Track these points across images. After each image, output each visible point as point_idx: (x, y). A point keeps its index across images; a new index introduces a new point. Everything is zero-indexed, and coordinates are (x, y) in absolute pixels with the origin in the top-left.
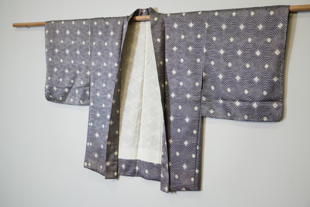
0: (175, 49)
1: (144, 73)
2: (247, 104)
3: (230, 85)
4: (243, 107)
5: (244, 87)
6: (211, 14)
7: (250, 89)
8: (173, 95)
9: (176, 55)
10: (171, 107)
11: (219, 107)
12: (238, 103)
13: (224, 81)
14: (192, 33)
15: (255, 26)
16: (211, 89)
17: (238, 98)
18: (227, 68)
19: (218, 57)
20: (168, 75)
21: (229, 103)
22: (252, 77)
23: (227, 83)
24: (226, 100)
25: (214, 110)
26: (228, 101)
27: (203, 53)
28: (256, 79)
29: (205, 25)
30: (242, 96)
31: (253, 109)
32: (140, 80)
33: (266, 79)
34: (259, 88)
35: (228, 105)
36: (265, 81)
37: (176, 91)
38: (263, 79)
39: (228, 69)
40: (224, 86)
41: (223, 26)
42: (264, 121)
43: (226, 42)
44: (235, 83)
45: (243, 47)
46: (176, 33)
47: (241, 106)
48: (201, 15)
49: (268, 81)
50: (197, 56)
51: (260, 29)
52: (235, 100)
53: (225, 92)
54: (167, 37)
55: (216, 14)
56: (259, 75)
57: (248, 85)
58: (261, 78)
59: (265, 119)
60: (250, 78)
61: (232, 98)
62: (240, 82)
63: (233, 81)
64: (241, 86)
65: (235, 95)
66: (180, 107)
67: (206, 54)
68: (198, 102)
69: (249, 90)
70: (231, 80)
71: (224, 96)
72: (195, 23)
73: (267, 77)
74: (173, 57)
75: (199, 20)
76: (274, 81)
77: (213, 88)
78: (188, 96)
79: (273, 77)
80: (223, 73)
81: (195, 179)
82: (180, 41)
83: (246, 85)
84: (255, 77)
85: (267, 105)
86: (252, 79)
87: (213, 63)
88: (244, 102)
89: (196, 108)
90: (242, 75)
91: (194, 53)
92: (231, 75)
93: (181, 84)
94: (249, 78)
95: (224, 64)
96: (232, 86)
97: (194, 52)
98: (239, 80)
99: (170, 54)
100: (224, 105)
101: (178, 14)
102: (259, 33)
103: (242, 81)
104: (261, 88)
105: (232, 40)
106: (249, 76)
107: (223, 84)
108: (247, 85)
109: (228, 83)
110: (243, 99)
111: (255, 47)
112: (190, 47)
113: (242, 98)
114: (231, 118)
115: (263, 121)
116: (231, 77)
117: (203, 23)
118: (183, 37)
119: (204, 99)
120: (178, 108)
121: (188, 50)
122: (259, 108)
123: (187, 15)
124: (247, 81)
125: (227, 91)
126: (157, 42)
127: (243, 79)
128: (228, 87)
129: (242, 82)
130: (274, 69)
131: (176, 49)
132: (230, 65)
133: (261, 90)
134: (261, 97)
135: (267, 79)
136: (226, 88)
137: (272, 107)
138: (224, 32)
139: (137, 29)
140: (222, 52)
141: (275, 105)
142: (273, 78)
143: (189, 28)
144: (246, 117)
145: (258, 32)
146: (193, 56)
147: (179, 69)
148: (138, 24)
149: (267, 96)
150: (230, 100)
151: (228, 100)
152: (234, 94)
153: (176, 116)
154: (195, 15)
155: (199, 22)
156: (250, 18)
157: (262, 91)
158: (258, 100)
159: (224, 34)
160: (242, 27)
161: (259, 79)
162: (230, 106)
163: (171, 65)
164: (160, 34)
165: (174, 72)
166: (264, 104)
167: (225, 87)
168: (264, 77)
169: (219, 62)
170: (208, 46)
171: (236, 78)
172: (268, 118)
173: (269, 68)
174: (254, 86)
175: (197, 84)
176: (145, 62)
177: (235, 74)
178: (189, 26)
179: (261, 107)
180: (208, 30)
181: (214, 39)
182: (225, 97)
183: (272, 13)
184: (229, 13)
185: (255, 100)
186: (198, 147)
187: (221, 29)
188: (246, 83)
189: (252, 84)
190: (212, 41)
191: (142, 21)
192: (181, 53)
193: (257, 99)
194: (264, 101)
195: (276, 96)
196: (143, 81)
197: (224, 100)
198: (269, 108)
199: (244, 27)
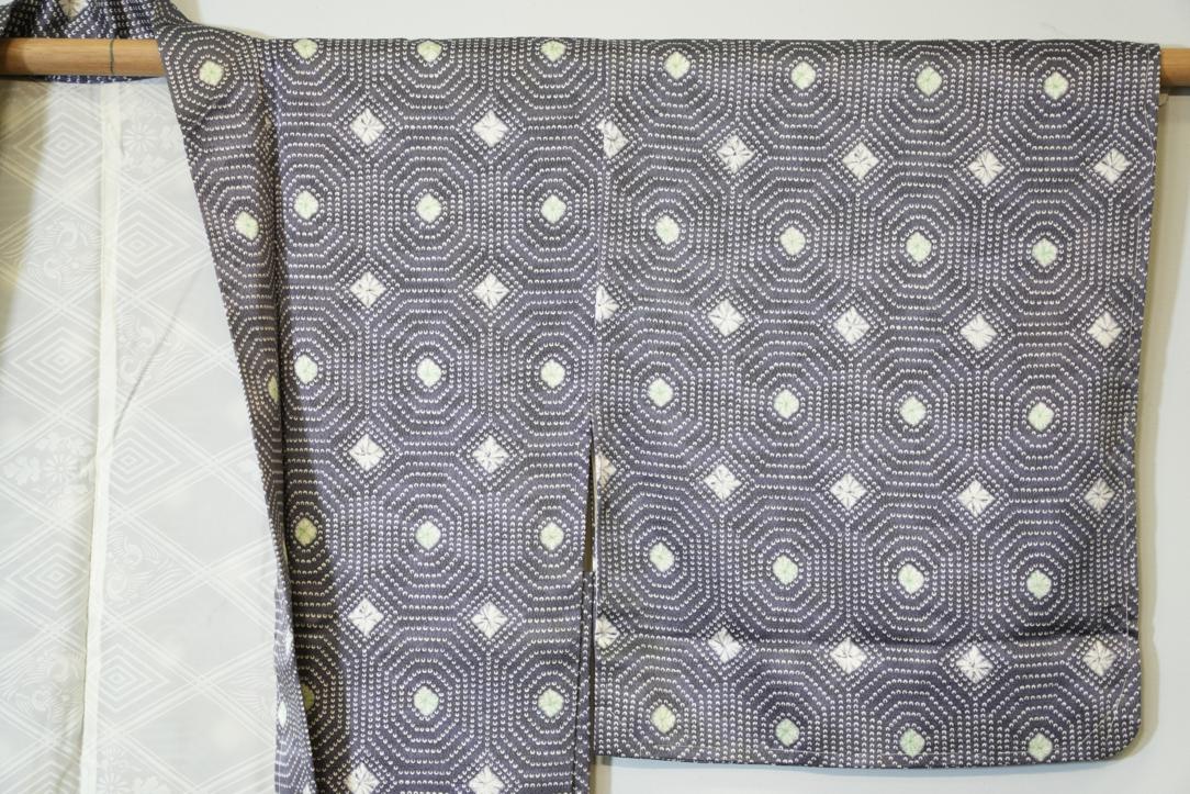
0: (368, 289)
1: (92, 456)
2: (919, 657)
3: (795, 537)
4: (889, 677)
5: (892, 550)
6: (639, 63)
7: (937, 562)
8: (364, 617)
9: (382, 331)
10: (353, 703)
11: (710, 685)
12: (849, 657)
13: (753, 512)
14: (493, 186)
15: (949, 160)
16: (647, 566)
17: (854, 620)
18: (770, 423)
19: (702, 349)
20: (325, 480)
21: (787, 656)
22: (943, 487)
23: (770, 526)
24: (765, 635)
25: (675, 706)
26: (784, 646)
27: (591, 322)
28: (975, 498)
29: (598, 135)
30: (881, 607)
31: (960, 691)
32: (65, 512)
33: (1045, 495)
34: (997, 550)
35: (782, 667)
36: (1034, 506)
37: (392, 589)
38: (1019, 495)
39: (772, 435)
40: (750, 545)
41: (725, 150)
42: (1034, 761)
43: (751, 254)
44: (829, 527)
45: (875, 292)
46: (375, 181)
47: (872, 675)
48: (565, 63)
49: (1053, 506)
50: (540, 343)
51: (986, 181)
52: (829, 638)
53: (759, 586)
54: (305, 205)
55: (678, 66)
56: (990, 472)
57: (925, 534)
58: (1010, 491)
59: (1040, 746)
60: (933, 491)
61: (811, 619)
62: (864, 518)
63: (814, 512)
64: (870, 542)
65: (827, 605)
66: (426, 702)
67: (615, 330)
68: (565, 657)
69: (930, 569)
70: (796, 504)
71: (752, 609)
72: (523, 119)
73: (1050, 485)
74: (355, 347)
75: (551, 102)
76: (1088, 509)
77: (662, 558)
78: (489, 620)
79: (1086, 481)
80: (741, 461)
82: (411, 236)
83: (905, 533)
84: (963, 485)
85: (1048, 659)
86: (944, 497)
87: (660, 392)
88: (896, 644)
89: (551, 703)
90: (872, 474)
91: (518, 321)
92: (796, 472)
93: (429, 535)
94: (922, 491)
95: (750, 396)
96: (804, 545)
97: (522, 316)
98: (853, 502)
99: (334, 325)
100: (748, 675)
101: (381, 45)
102: (978, 203)
103: (875, 507)
104: (1009, 554)
105: (793, 241)
106: (923, 480)
107: (744, 535)
108: (912, 533)
109: (780, 524)
110: (887, 627)
111: (961, 295)
112: (491, 279)
113: (878, 617)
114: (807, 757)
115: (1026, 761)
116: (797, 483)
117: (578, 121)
118: (429, 209)
119: (606, 634)
120: (408, 706)
121: (477, 302)
122: (1001, 679)
123: (459, 62)
124: (915, 512)
125: (770, 578)
126: (239, 240)
127: (886, 500)
128: (776, 548)
129: (879, 519)
130: (1086, 430)
131: (380, 289)
132: (786, 404)
133: (1012, 566)
134: (1017, 607)
135: (1052, 495)
136: (767, 557)
137: (1084, 668)
138: (739, 190)
139: (26, 131)
140: (727, 319)
141: (1098, 657)
142: (1088, 487)
143: (474, 150)
144: (912, 743)
145: (973, 200)
146: (512, 341)
147: (402, 433)
148: (35, 96)
149: (1052, 601)
150: (794, 637)
151: (783, 636)
152: (819, 597)
153: (397, 762)
154: (513, 62)
155: (545, 113)
156: (909, 106)
157: (1020, 573)
158: (992, 627)
159: (734, 199)
160: (861, 161)
161: (991, 498)
162: (801, 678)
163: (342, 405)
164: (249, 187)
165: (367, 454)
166: (1034, 650)
167: (759, 551)
168: (1025, 484)
169: (707, 389)
170: (623, 278)
171: (834, 490)
172: (1056, 737)
173: (1056, 427)
174: (961, 541)
175: (552, 535)
176: (96, 376)
177: (829, 467)
178: (474, 137)
179: (1012, 673)
180: (624, 175)
181: (668, 230)
182: (761, 618)
183: (1056, 85)
184: (767, 64)
185: (969, 628)
187: (716, 169)
188: (904, 522)
189: (946, 525)
190: (653, 243)
191: (64, 79)
192: (415, 323)
193: (988, 623)
194: (1032, 633)
195: (1106, 598)
196: (87, 521)
197: (752, 637)
198: (1063, 679)
199: (874, 161)
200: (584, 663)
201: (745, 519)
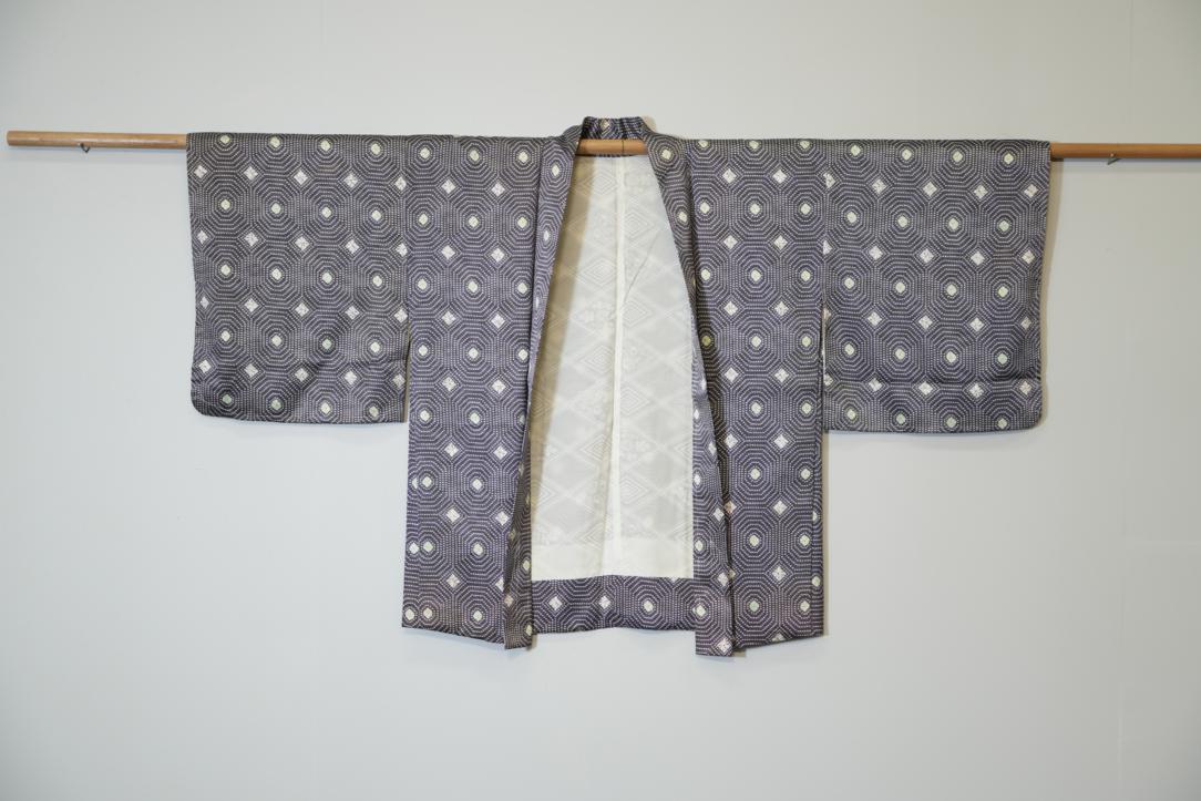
0: (730, 242)
1: (614, 311)
2: (954, 388)
3: (904, 341)
4: (942, 396)
5: (944, 346)
6: (840, 149)
7: (962, 350)
8: (731, 375)
9: (736, 259)
10: (726, 409)
11: (870, 400)
12: (926, 389)
13: (887, 331)
14: (782, 200)
15: (966, 189)
16: (844, 354)
17: (928, 374)
18: (894, 295)
19: (866, 265)
20: (714, 320)
21: (901, 389)
22: (964, 320)
23: (894, 336)
24: (892, 380)
25: (855, 409)
26: (900, 385)
27: (821, 255)
28: (977, 325)
29: (824, 179)
30: (939, 368)
31: (971, 402)
32: (604, 335)
33: (1005, 323)
34: (986, 346)
35: (899, 393)
36: (1000, 328)
37: (742, 362)
38: (994, 323)
39: (895, 300)
40: (886, 344)
41: (875, 185)
42: (1000, 430)
43: (886, 227)
44: (918, 336)
45: (936, 242)
46: (732, 199)
47: (935, 396)
48: (810, 149)
49: (1008, 328)
50: (801, 264)
51: (980, 197)
52: (918, 381)
53: (889, 361)
54: (705, 208)
55: (856, 151)
56: (983, 314)
57: (956, 339)
58: (991, 322)
59: (1003, 423)
60: (960, 322)
61: (911, 374)
62: (932, 333)
63: (912, 331)
64: (934, 343)
65: (917, 368)
66: (756, 409)
67: (831, 258)
68: (812, 390)
69: (959, 353)
70: (905, 328)
71: (887, 370)
72: (793, 173)
73: (1007, 319)
74: (726, 265)
75: (804, 166)
76: (1022, 328)
77: (850, 350)
78: (782, 375)
79: (1021, 318)
80: (882, 310)
81: (811, 604)
82: (748, 220)
83: (948, 339)
84: (972, 319)
85: (1006, 389)
86: (964, 324)
87: (849, 283)
88: (945, 383)
89: (807, 408)
90: (935, 315)
91: (792, 254)
92: (904, 315)
93: (756, 341)
94: (956, 322)
95: (886, 284)
96: (908, 344)
98: (927, 327)
99: (717, 257)
100: (885, 397)
101: (734, 142)
102: (977, 206)
103: (937, 329)
104: (991, 347)
105: (903, 222)
106: (956, 317)
107: (883, 340)
108: (951, 339)
109: (898, 336)
110: (941, 376)
111: (971, 243)
112: (781, 238)
113: (938, 373)
114: (909, 429)
115: (997, 430)
116: (905, 319)
117: (816, 173)
118: (755, 209)
119: (828, 381)
120: (749, 410)
121: (775, 247)
122: (987, 397)
123: (766, 149)
124: (953, 330)
125: (894, 358)
126: (680, 223)
127: (941, 326)
128: (897, 345)
129: (938, 333)
130: (1021, 296)
131: (735, 242)
132: (900, 287)
133: (992, 352)
134: (994, 368)
135: (1008, 323)
136: (893, 349)
137: (1020, 392)
138: (881, 201)
139: (586, 176)
140: (876, 253)
141: (1025, 388)
142: (1022, 319)
143: (773, 185)
144: (951, 422)
145: (975, 205)
146: (789, 263)
147: (745, 300)
148: (587, 162)
149: (1008, 365)
150: (904, 381)
151: (899, 381)
152: (914, 365)
153: (745, 433)
154: (789, 149)
155: (802, 170)
156: (950, 167)
157: (995, 355)
158: (983, 376)
159: (879, 204)
160: (930, 189)
161: (983, 325)
162: (907, 397)
163: (721, 289)
164: (683, 202)
165: (731, 309)
166: (1000, 385)
167: (889, 347)
168: (997, 319)
169: (868, 282)
170: (835, 237)
171: (920, 322)
172: (1009, 419)
173: (1009, 296)
174: (971, 342)
175: (806, 341)
176: (616, 279)
177: (918, 313)
178: (773, 180)
179: (991, 395)
180: (834, 194)
181: (852, 217)
182: (891, 374)
183: (1009, 159)
184: (892, 150)
185: (975, 376)
186: (815, 514)
187: (871, 193)
188: (948, 334)
189: (965, 335)
190: (846, 222)
191: (600, 156)
192: (750, 256)
193: (982, 374)
194: (1000, 378)
195: (1028, 364)
196: (613, 337)
197: (886, 381)
198: (1013, 396)
199: (935, 189)
200: (818, 392)
201: (883, 334)
